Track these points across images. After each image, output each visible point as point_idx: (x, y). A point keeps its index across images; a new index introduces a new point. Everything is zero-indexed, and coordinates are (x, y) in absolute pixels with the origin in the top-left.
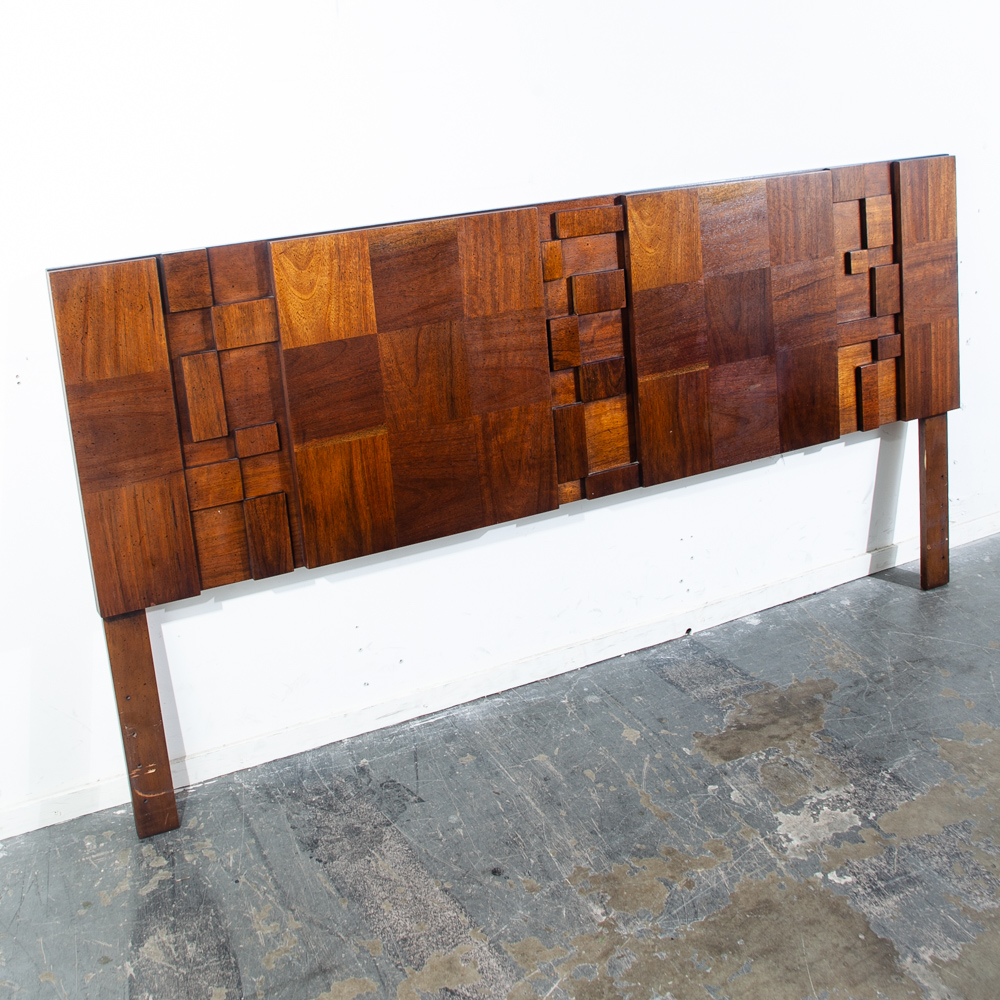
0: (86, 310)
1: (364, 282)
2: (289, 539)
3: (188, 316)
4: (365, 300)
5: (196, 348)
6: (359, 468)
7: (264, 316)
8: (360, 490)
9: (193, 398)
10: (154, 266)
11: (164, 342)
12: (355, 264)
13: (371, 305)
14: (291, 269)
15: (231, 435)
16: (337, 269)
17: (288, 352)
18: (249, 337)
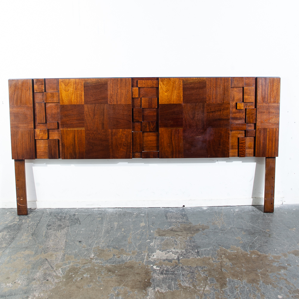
0: (15, 89)
1: (82, 91)
2: (58, 151)
3: (39, 94)
4: (81, 96)
5: (40, 101)
6: (77, 137)
7: (56, 96)
8: (76, 142)
9: (38, 113)
10: (31, 81)
11: (32, 99)
12: (80, 86)
13: (83, 97)
14: (63, 86)
15: (46, 123)
16: (75, 87)
17: (61, 105)
18: (52, 101)
